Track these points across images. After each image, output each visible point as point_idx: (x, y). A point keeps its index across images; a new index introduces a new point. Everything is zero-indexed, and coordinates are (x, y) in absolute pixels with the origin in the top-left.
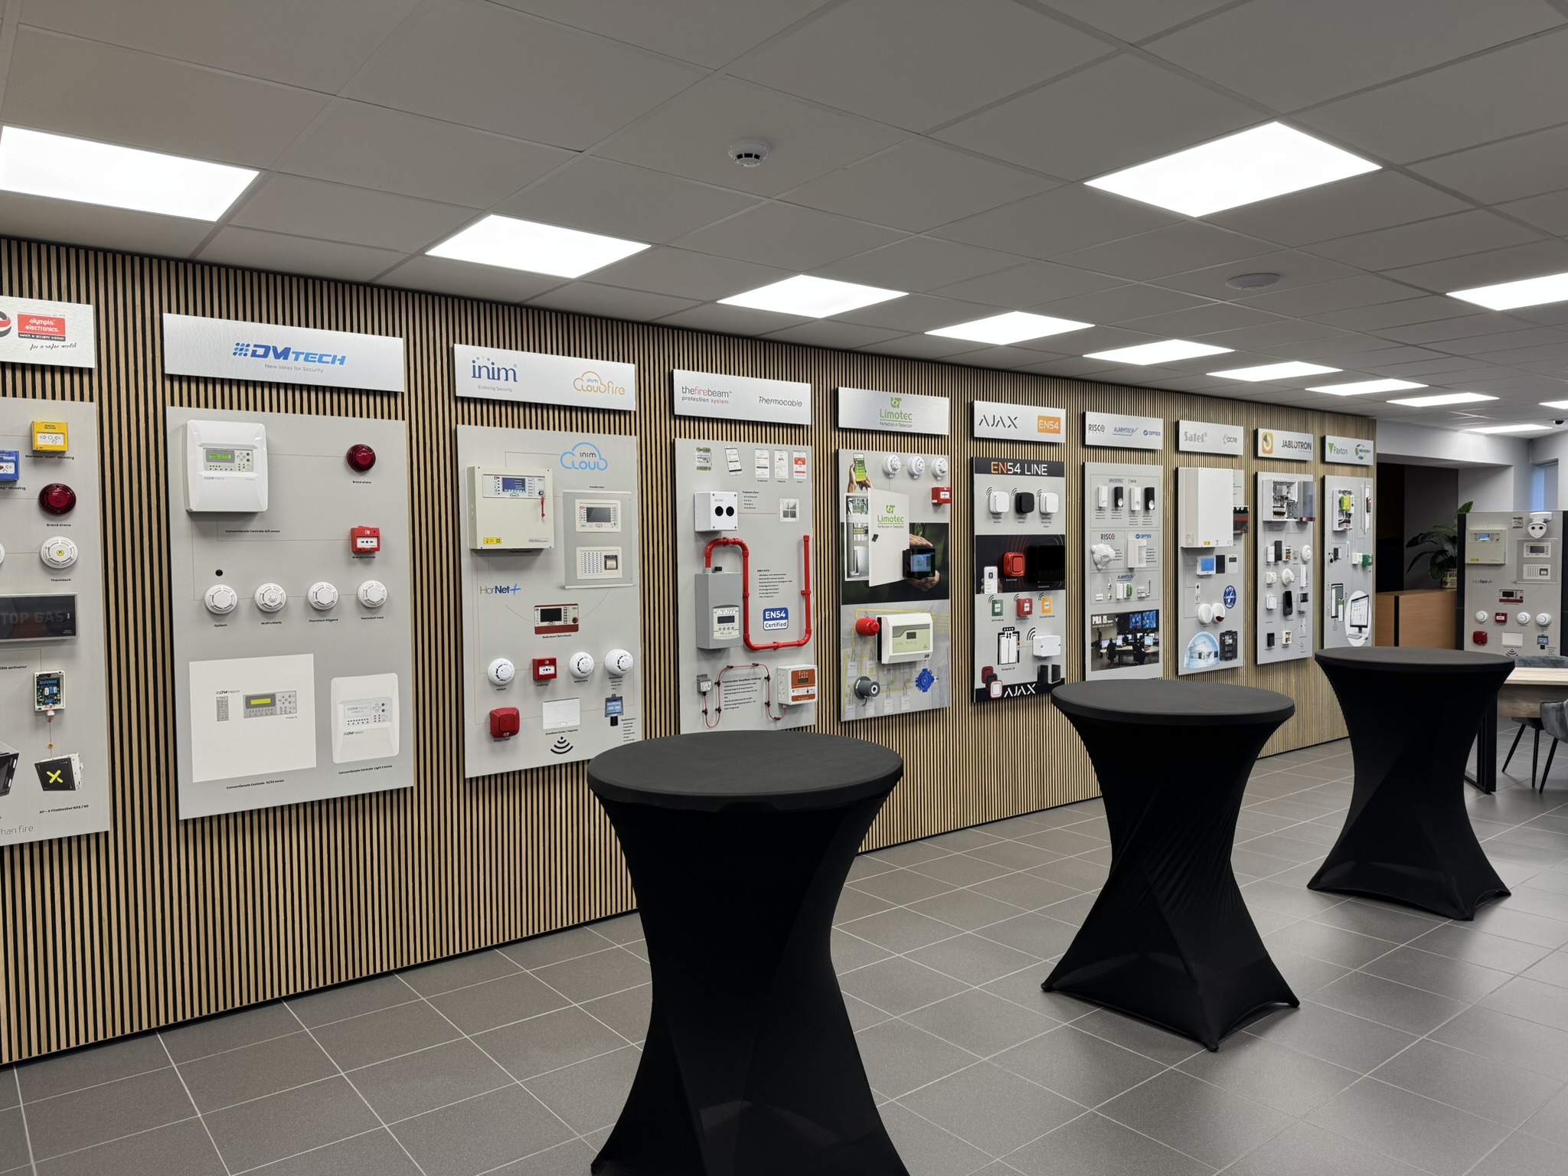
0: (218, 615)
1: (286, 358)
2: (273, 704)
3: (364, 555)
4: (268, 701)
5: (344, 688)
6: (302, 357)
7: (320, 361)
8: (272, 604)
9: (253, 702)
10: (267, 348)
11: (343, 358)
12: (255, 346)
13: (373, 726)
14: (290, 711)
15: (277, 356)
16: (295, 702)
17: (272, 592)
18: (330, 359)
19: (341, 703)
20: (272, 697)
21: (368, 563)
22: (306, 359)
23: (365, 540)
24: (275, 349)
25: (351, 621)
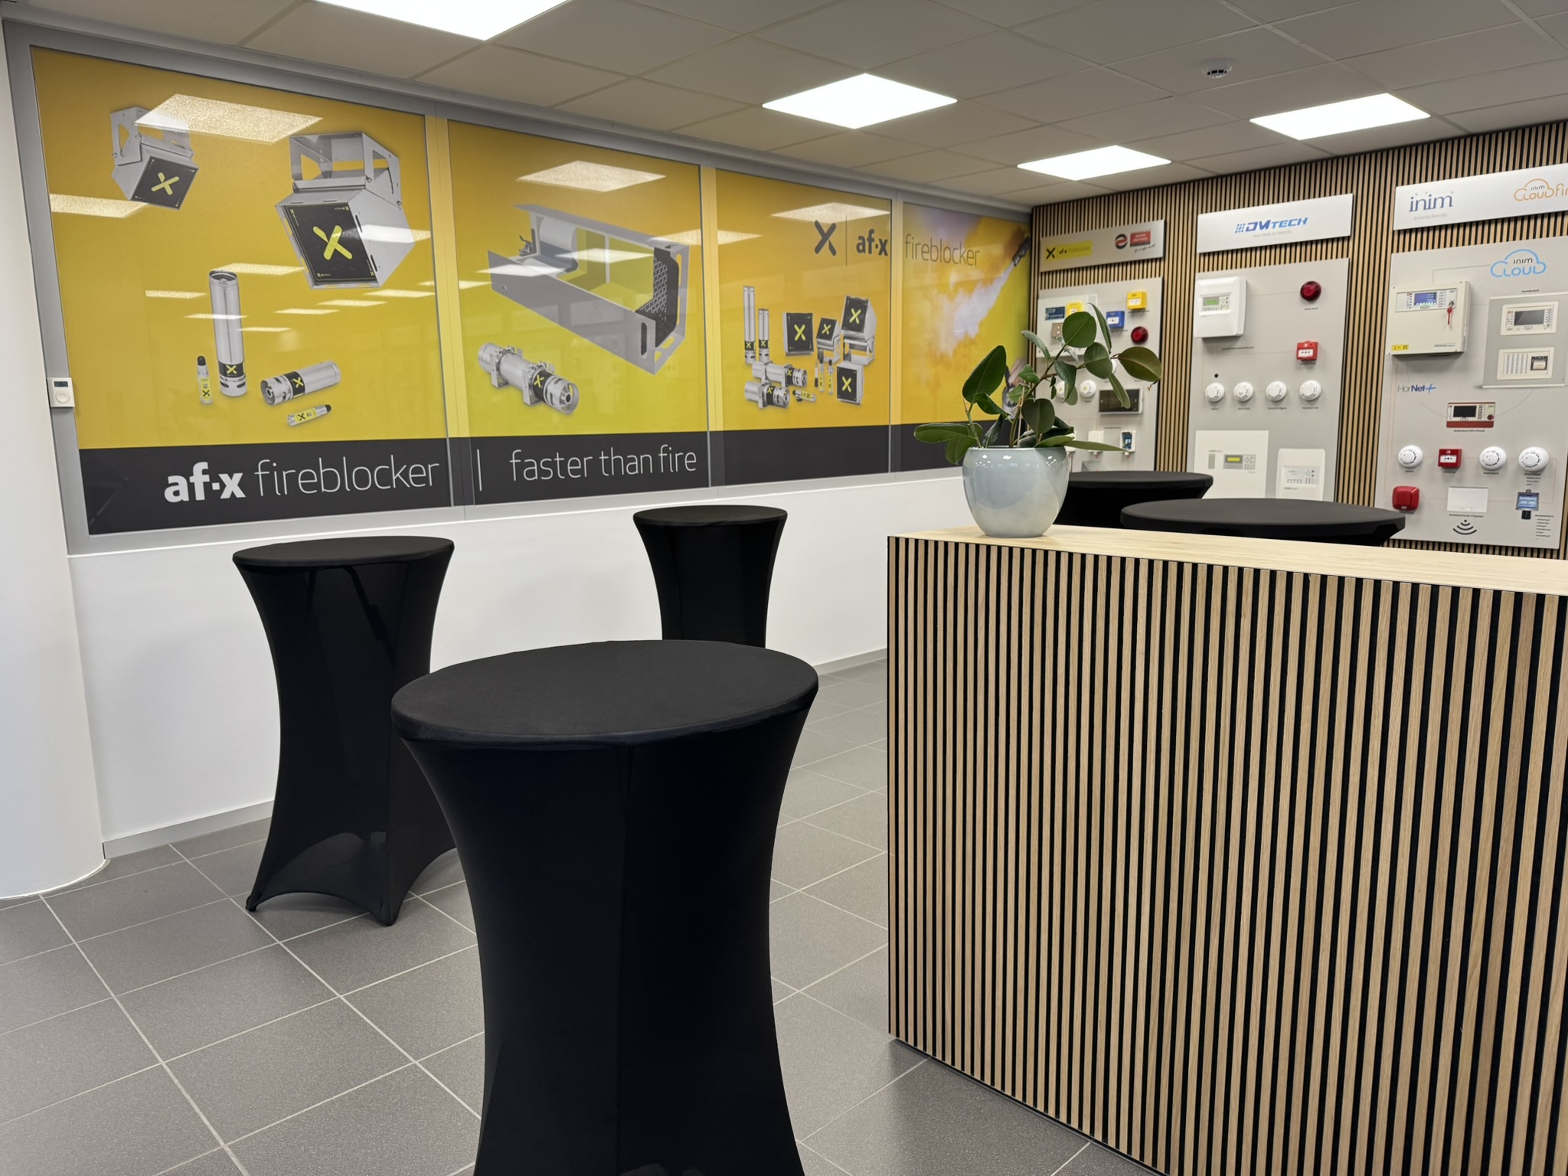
0: (1215, 403)
1: (1267, 228)
2: (1241, 462)
3: (1309, 362)
4: (1238, 459)
5: (1286, 455)
6: (1278, 225)
7: (1290, 225)
8: (1241, 396)
9: (1229, 459)
10: (1256, 224)
11: (1306, 219)
12: (1249, 224)
13: (1303, 485)
14: (1251, 467)
15: (1262, 228)
16: (1255, 462)
17: (1244, 388)
18: (1297, 222)
19: (1285, 466)
20: (1241, 457)
21: (1311, 368)
22: (1280, 226)
23: (1304, 351)
24: (1261, 223)
25: (1294, 410)
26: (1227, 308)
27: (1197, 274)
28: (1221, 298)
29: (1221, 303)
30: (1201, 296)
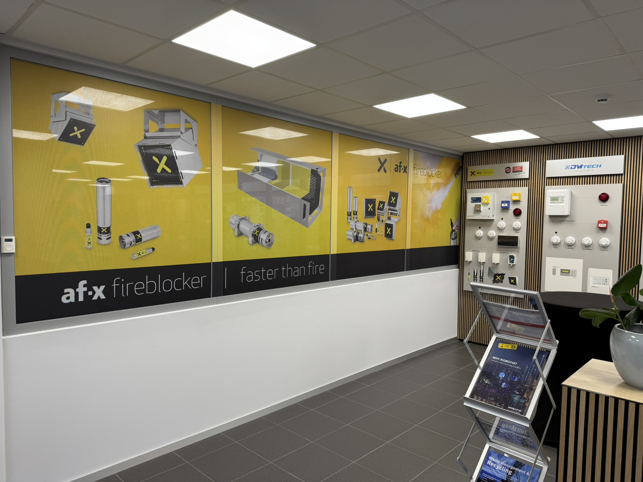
0: (556, 245)
1: (581, 168)
2: (569, 272)
3: (603, 229)
4: (568, 272)
5: (592, 272)
6: (586, 167)
7: (592, 167)
8: (569, 243)
9: (563, 271)
10: (575, 166)
11: (601, 165)
12: (572, 166)
13: (601, 286)
14: (574, 275)
15: (578, 168)
16: (576, 273)
17: (570, 239)
18: (596, 166)
19: (592, 276)
20: (569, 271)
21: (604, 232)
22: (588, 167)
23: (601, 224)
24: (578, 166)
25: (596, 251)
26: (563, 203)
27: (546, 186)
28: (559, 198)
29: (559, 200)
30: (549, 197)
